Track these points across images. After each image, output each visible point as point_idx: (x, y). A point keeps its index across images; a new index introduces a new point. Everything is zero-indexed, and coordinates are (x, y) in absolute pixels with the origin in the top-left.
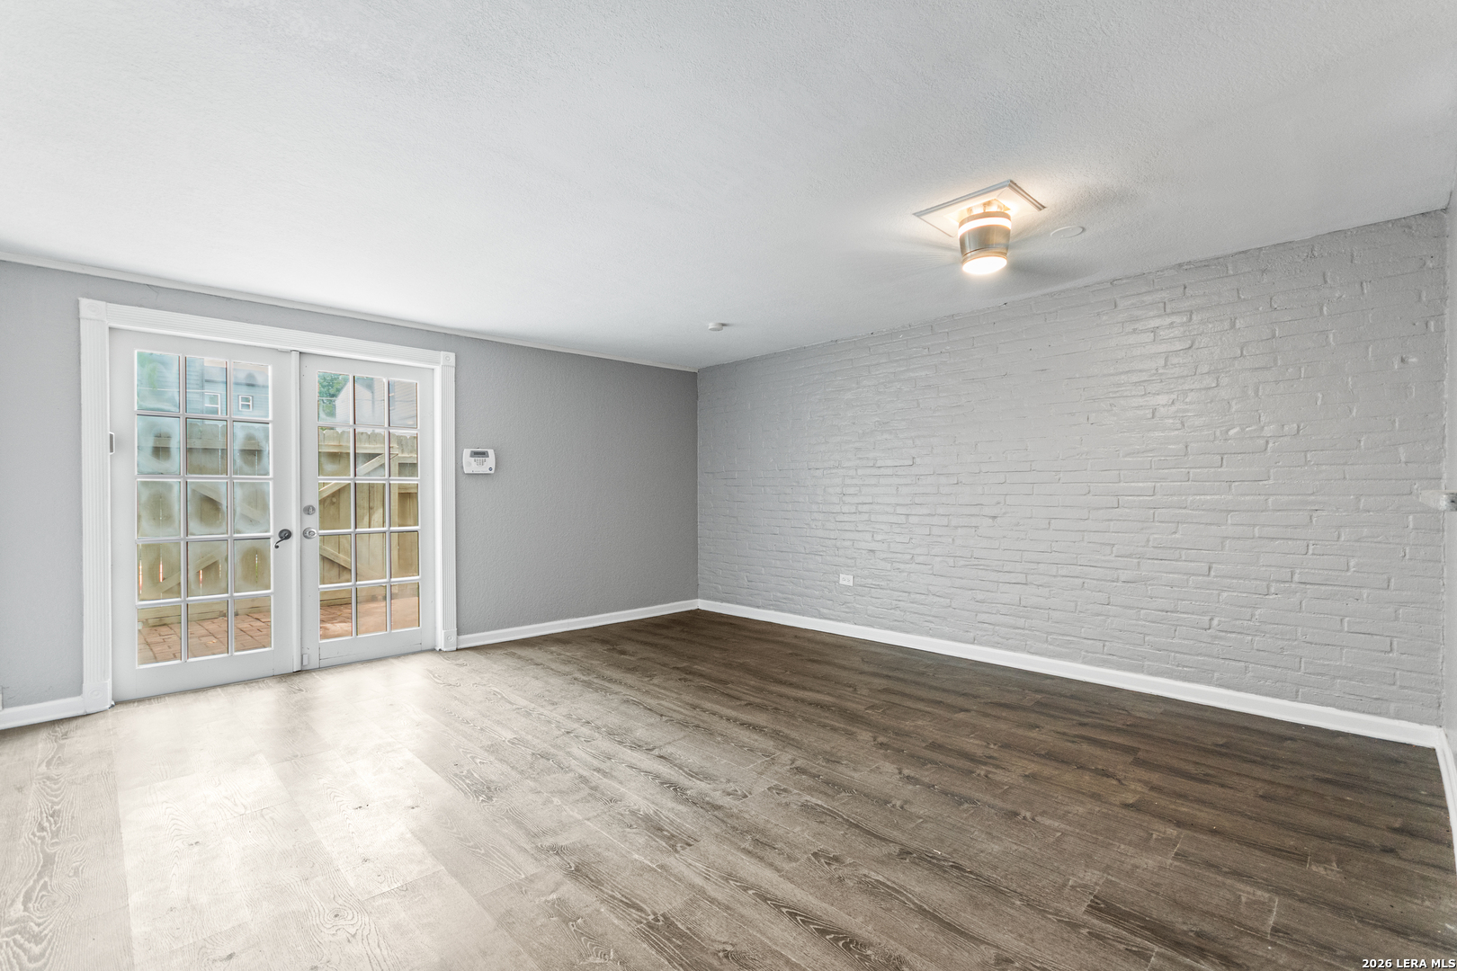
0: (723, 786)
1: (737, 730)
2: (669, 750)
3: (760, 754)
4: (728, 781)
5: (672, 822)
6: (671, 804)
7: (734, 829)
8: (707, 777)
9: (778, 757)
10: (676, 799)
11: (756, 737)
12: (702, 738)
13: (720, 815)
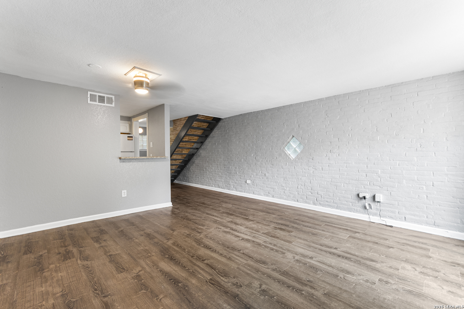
0: (221, 230)
1: (213, 246)
2: (237, 239)
3: (209, 237)
4: (220, 231)
5: (232, 224)
6: (234, 227)
7: (220, 223)
8: (225, 232)
9: (203, 236)
10: (233, 228)
11: (207, 243)
12: (226, 243)
13: (222, 225)
